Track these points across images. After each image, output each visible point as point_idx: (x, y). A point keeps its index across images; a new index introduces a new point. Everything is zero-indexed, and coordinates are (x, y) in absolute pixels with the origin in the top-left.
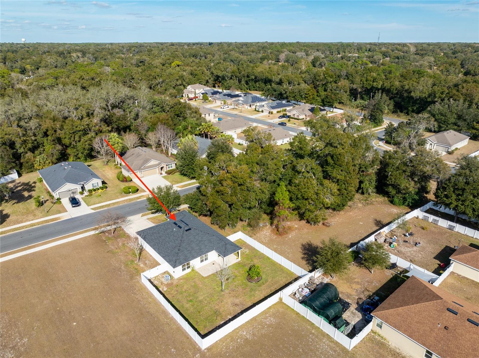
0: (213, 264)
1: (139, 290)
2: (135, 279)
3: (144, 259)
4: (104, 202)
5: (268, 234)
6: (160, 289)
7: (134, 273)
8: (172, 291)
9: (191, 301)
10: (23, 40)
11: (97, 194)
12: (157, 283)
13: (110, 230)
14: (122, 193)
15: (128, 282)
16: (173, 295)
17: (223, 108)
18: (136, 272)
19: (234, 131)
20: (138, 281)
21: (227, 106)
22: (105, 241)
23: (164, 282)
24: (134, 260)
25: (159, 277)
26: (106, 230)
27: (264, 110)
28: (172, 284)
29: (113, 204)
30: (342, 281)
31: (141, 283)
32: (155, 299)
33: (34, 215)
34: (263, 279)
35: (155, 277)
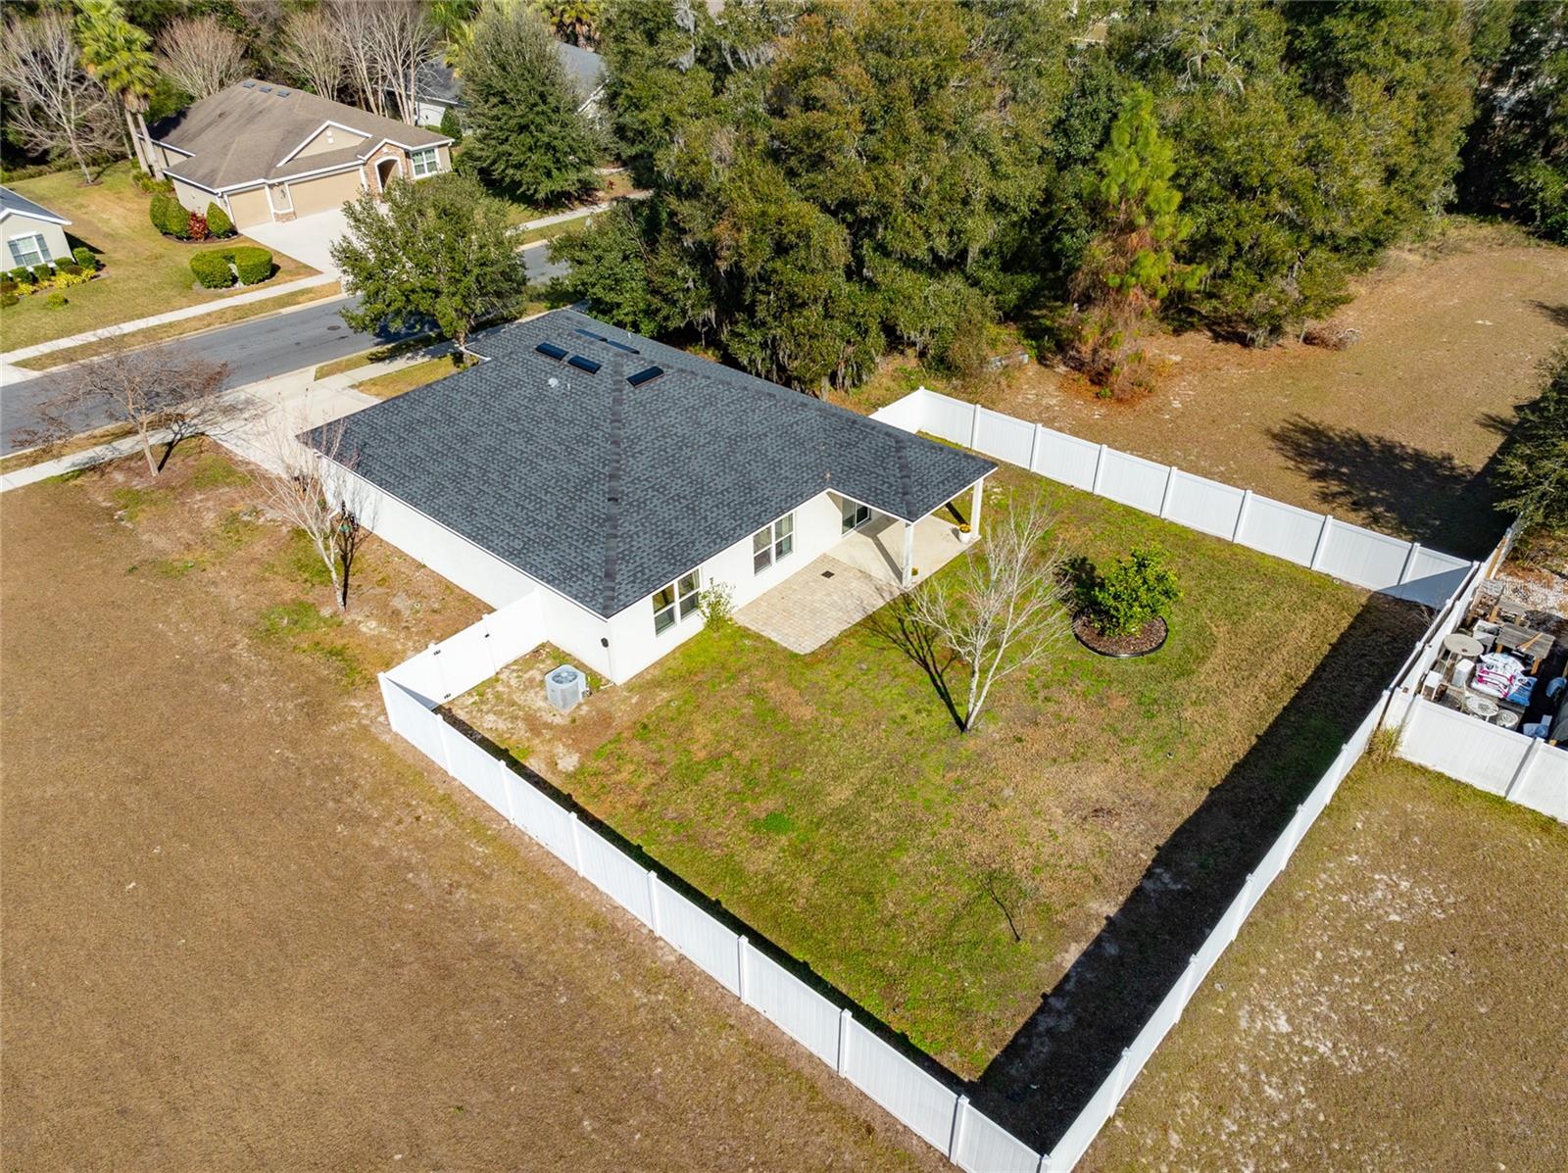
0: (828, 575)
1: (383, 790)
2: (340, 717)
3: (379, 590)
6: (534, 764)
7: (322, 680)
8: (618, 771)
9: (773, 823)
11: (44, 296)
12: (502, 726)
13: (140, 456)
14: (190, 287)
15: (295, 744)
16: (634, 799)
18: (339, 671)
20: (365, 728)
22: (109, 513)
23: (549, 718)
24: (310, 599)
25: (500, 688)
26: (109, 456)
28: (605, 720)
31: (386, 738)
32: (511, 845)
34: (1176, 628)
35: (477, 692)
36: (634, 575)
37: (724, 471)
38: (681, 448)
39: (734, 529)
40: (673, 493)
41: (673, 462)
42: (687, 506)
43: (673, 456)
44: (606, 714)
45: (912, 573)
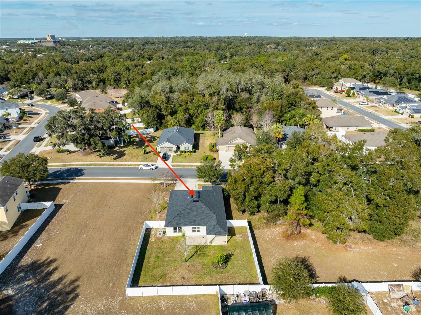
0: (203, 238)
3: (164, 213)
4: (184, 162)
5: (277, 233)
9: (158, 257)
10: (246, 34)
11: (185, 155)
12: (153, 233)
16: (152, 247)
17: (362, 104)
19: (347, 128)
21: (367, 103)
22: (156, 190)
27: (404, 112)
29: (188, 165)
30: (295, 311)
33: (137, 159)
34: (226, 269)
35: (156, 229)
36: (171, 224)
37: (194, 217)
38: (191, 212)
39: (188, 225)
40: (185, 217)
42: (185, 219)
43: (189, 212)
44: (162, 238)
45: (210, 243)
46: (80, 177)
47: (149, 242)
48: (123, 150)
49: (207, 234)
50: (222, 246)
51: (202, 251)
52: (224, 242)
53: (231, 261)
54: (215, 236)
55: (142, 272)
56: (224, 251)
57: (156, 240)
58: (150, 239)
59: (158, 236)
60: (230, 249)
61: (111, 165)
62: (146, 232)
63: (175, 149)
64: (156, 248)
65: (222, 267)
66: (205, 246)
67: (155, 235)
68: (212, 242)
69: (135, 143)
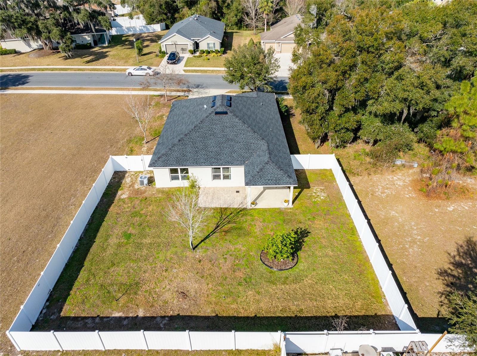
0: (238, 192)
5: (400, 183)
8: (127, 204)
12: (128, 181)
23: (136, 185)
28: (143, 193)
33: (126, 62)
34: (296, 270)
35: (136, 172)
36: (165, 161)
37: (216, 147)
38: (211, 136)
39: (202, 163)
40: (197, 145)
41: (205, 138)
42: (196, 151)
43: (206, 136)
44: (145, 192)
45: (252, 203)
46: (20, 86)
47: (116, 201)
48: (104, 50)
49: (247, 184)
50: (280, 212)
51: (235, 222)
52: (286, 201)
53: (305, 247)
54: (265, 189)
55: (81, 273)
56: (287, 224)
57: (132, 196)
58: (120, 192)
59: (136, 187)
60: (302, 218)
61: (79, 70)
62: (114, 178)
63: (191, 48)
64: (129, 214)
65: (285, 264)
66: (242, 211)
67: (132, 185)
68: (257, 201)
69: (127, 43)
